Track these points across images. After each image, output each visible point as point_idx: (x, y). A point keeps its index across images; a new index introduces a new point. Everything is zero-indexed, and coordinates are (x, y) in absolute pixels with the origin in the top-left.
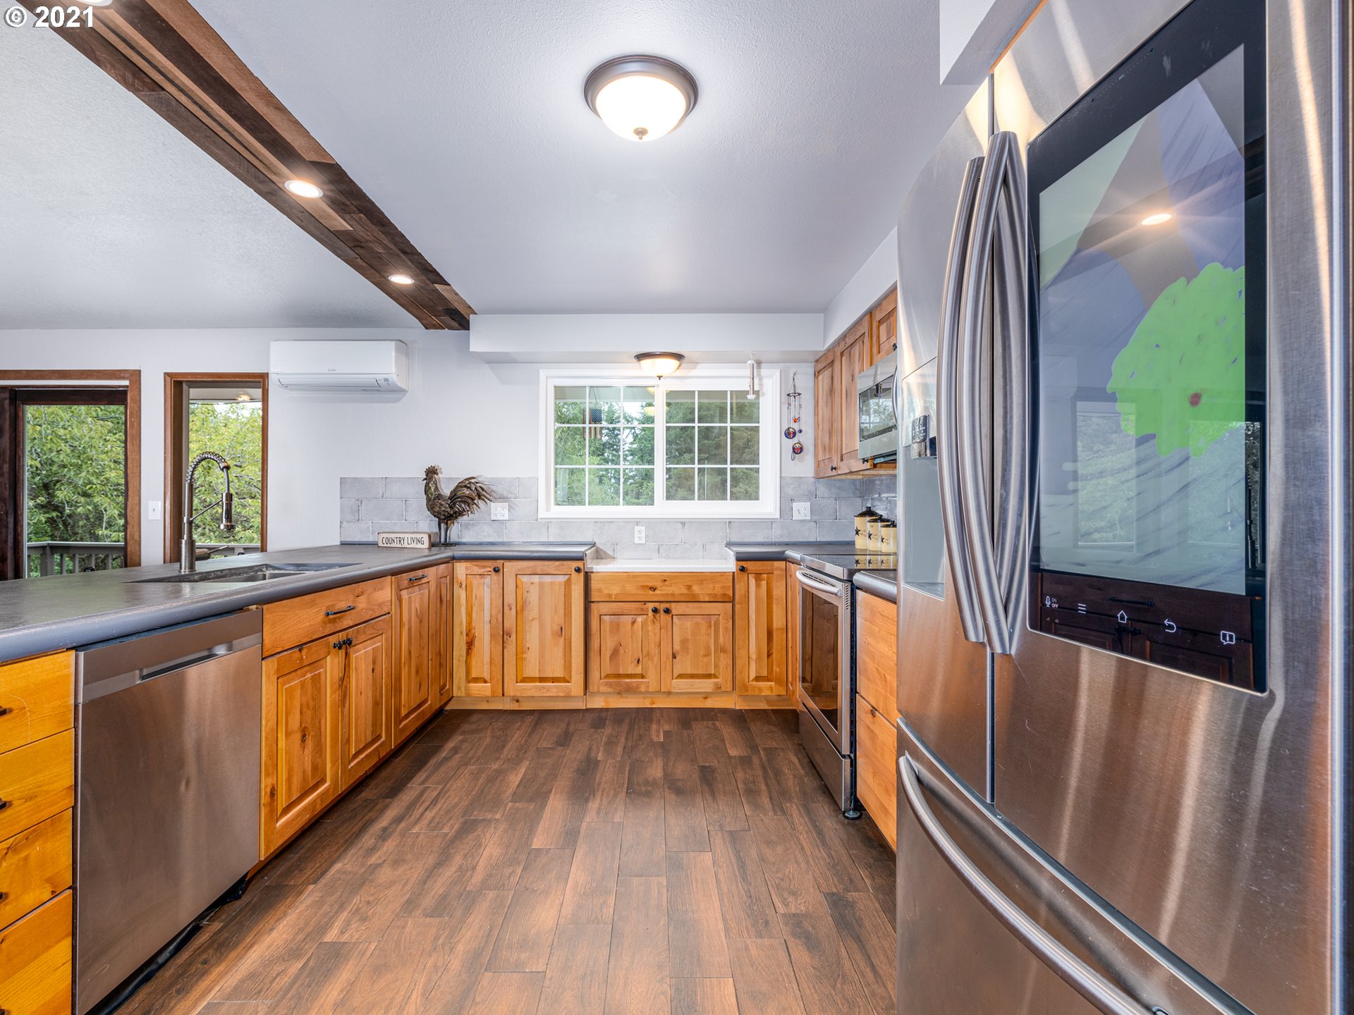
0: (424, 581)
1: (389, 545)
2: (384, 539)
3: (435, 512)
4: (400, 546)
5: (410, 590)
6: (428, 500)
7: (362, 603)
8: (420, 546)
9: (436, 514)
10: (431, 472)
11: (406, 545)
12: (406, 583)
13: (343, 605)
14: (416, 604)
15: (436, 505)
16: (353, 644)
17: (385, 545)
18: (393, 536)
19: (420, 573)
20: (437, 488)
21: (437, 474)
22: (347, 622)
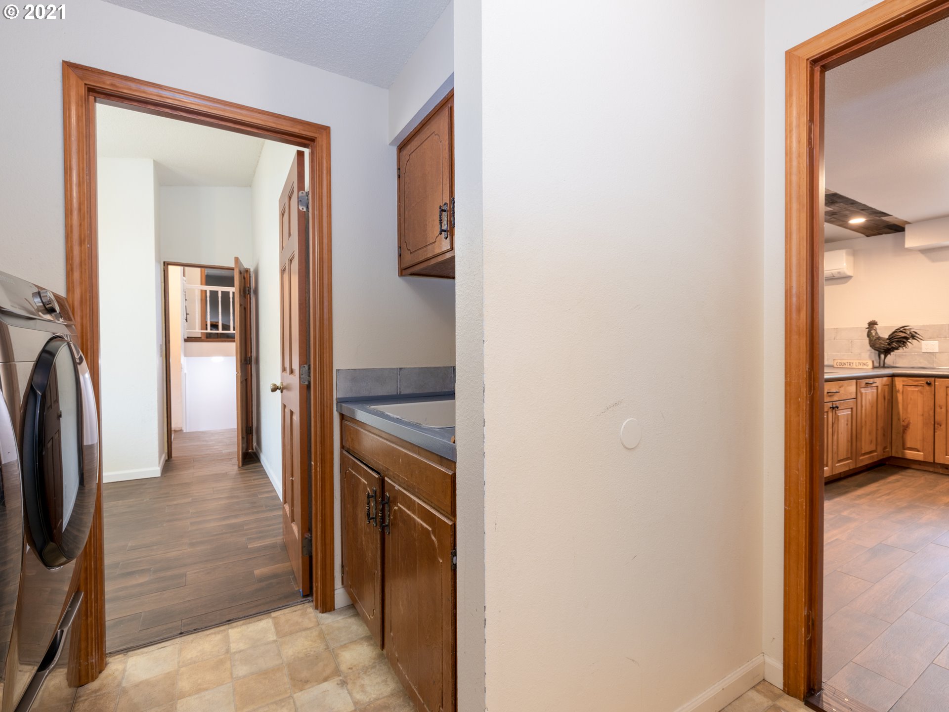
0: (874, 385)
1: (841, 366)
2: (838, 363)
3: (875, 347)
4: (850, 367)
5: (866, 389)
6: (870, 341)
7: (842, 390)
8: (865, 367)
9: (877, 349)
10: (872, 324)
11: (854, 366)
12: (863, 385)
13: (834, 390)
14: (869, 397)
15: (877, 343)
16: (839, 409)
17: (839, 366)
18: (845, 361)
19: (871, 381)
20: (877, 333)
21: (877, 325)
22: (835, 398)
